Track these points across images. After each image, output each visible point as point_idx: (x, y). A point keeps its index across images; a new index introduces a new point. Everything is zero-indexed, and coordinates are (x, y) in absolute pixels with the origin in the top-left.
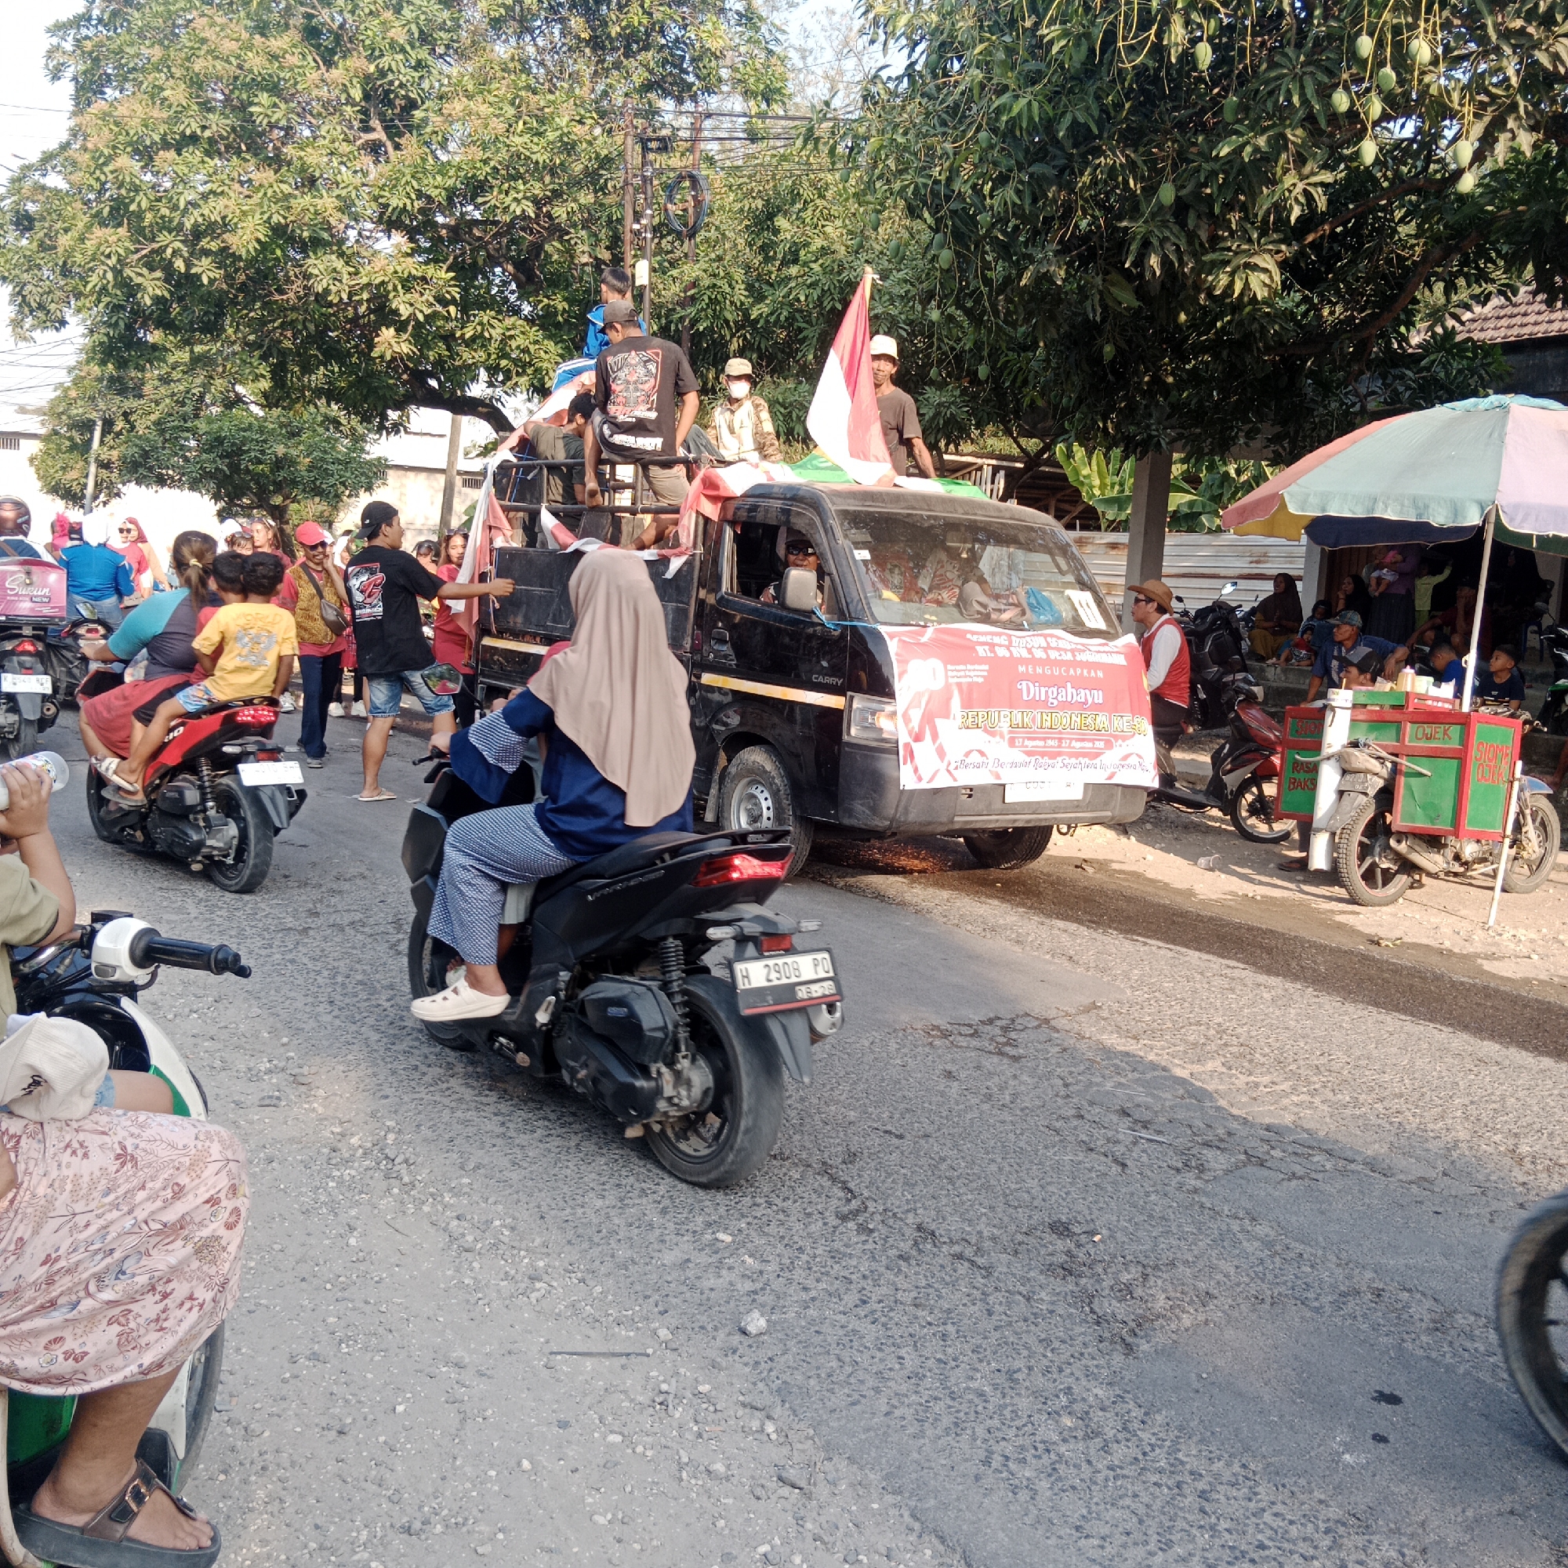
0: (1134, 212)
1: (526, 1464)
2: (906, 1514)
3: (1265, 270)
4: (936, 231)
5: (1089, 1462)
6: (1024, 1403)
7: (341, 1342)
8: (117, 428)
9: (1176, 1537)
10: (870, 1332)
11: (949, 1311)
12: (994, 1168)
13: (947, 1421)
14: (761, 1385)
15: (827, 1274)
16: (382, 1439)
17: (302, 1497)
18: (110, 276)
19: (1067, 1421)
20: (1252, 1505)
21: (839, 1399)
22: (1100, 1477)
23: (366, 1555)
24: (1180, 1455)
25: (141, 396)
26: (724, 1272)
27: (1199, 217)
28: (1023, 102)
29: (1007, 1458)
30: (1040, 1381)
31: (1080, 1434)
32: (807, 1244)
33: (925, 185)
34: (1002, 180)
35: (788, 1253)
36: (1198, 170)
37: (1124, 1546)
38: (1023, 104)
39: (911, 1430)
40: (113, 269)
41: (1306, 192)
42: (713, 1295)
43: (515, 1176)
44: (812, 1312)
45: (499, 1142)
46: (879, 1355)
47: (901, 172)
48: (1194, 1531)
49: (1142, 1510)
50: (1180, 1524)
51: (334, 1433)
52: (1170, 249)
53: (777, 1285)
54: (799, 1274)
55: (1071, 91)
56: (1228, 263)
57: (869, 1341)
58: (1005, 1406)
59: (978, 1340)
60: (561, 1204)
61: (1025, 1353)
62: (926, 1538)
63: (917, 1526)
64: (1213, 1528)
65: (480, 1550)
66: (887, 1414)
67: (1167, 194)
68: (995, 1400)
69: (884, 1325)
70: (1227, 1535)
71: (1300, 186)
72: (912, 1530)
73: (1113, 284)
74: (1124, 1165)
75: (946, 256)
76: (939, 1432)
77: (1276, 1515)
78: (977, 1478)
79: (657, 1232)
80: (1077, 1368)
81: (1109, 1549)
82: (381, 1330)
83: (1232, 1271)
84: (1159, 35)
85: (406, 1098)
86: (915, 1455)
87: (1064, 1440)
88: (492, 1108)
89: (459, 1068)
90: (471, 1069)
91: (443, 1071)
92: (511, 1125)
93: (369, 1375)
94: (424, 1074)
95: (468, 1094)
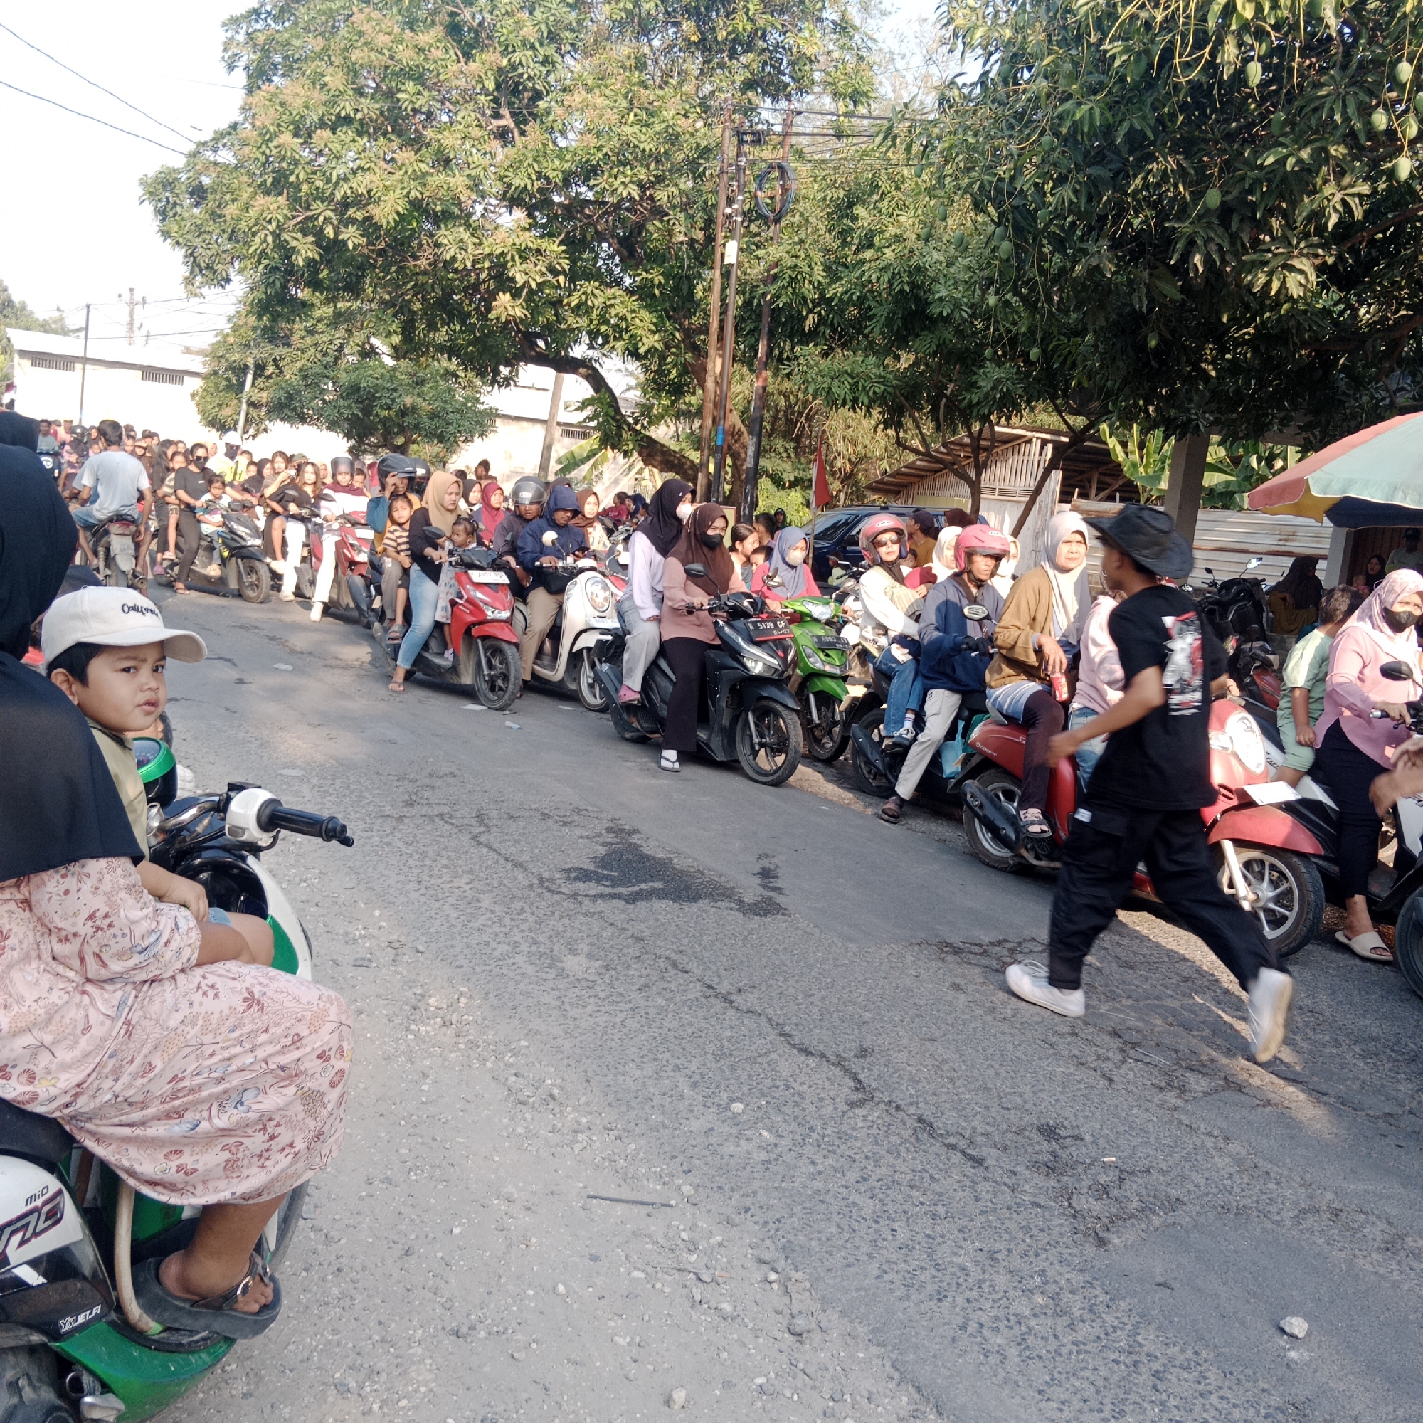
0: (1183, 213)
1: (561, 1288)
2: (888, 1364)
3: (1301, 272)
4: (998, 224)
5: (1056, 1336)
6: (1002, 1280)
7: (410, 1170)
8: (268, 373)
9: (1128, 1408)
10: (869, 1206)
11: (940, 1194)
12: (991, 1072)
13: (930, 1288)
14: (768, 1242)
15: (834, 1152)
16: (439, 1255)
17: (369, 1296)
18: (270, 239)
19: (1039, 1300)
20: (1201, 1387)
21: (838, 1259)
22: (1064, 1351)
23: (420, 1350)
24: (1139, 1338)
25: (289, 346)
26: (743, 1142)
27: (1242, 220)
28: (1085, 108)
29: (981, 1325)
30: (1017, 1262)
31: (1050, 1312)
32: (818, 1125)
33: (990, 182)
34: (1062, 180)
35: (799, 1130)
36: (1243, 179)
37: (1081, 1411)
38: (1086, 110)
39: (898, 1293)
40: (273, 233)
41: (1344, 202)
42: (731, 1161)
43: (567, 1044)
44: (818, 1184)
45: (555, 1013)
46: (874, 1225)
47: (969, 170)
48: (1145, 1405)
49: (1100, 1382)
50: (1133, 1397)
51: (399, 1247)
52: (1213, 247)
53: (789, 1157)
54: (808, 1150)
55: (1130, 101)
56: (1266, 263)
57: (867, 1213)
58: (985, 1281)
59: (963, 1222)
60: (605, 1071)
61: (1006, 1236)
62: (903, 1386)
63: (897, 1375)
64: (1163, 1403)
65: (516, 1355)
66: (878, 1277)
67: (1213, 198)
68: (976, 1274)
69: (881, 1201)
70: (1175, 1411)
71: (1339, 196)
72: (892, 1378)
73: (1159, 278)
74: (1111, 1080)
75: (1006, 246)
76: (922, 1297)
77: (1222, 1398)
78: (954, 1340)
79: (687, 1103)
80: (1052, 1254)
81: (1066, 1413)
82: (444, 1163)
83: (1202, 1182)
84: (1213, 54)
85: (478, 969)
86: (900, 1314)
87: (1035, 1316)
88: (550, 984)
89: (524, 947)
90: (534, 948)
91: (510, 948)
92: (566, 1000)
93: (432, 1201)
94: (494, 949)
95: (530, 970)
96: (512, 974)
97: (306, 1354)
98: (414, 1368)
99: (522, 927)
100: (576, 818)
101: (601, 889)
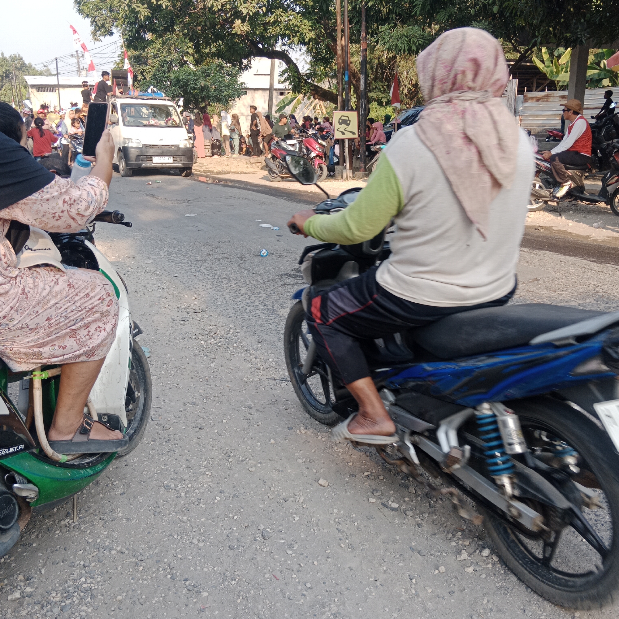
1: (272, 441)
7: (204, 398)
8: (139, 79)
16: (216, 431)
17: (182, 450)
18: (126, 8)
23: (205, 470)
25: (147, 65)
40: (128, 5)
43: (279, 344)
45: (274, 332)
51: (198, 429)
65: (250, 469)
82: (220, 395)
85: (239, 317)
88: (272, 321)
89: (261, 307)
90: (265, 307)
91: (254, 308)
92: (279, 327)
93: (214, 410)
94: (247, 309)
95: (263, 316)
96: (254, 318)
97: (151, 475)
98: (201, 477)
99: (259, 299)
100: (286, 254)
101: (296, 281)
